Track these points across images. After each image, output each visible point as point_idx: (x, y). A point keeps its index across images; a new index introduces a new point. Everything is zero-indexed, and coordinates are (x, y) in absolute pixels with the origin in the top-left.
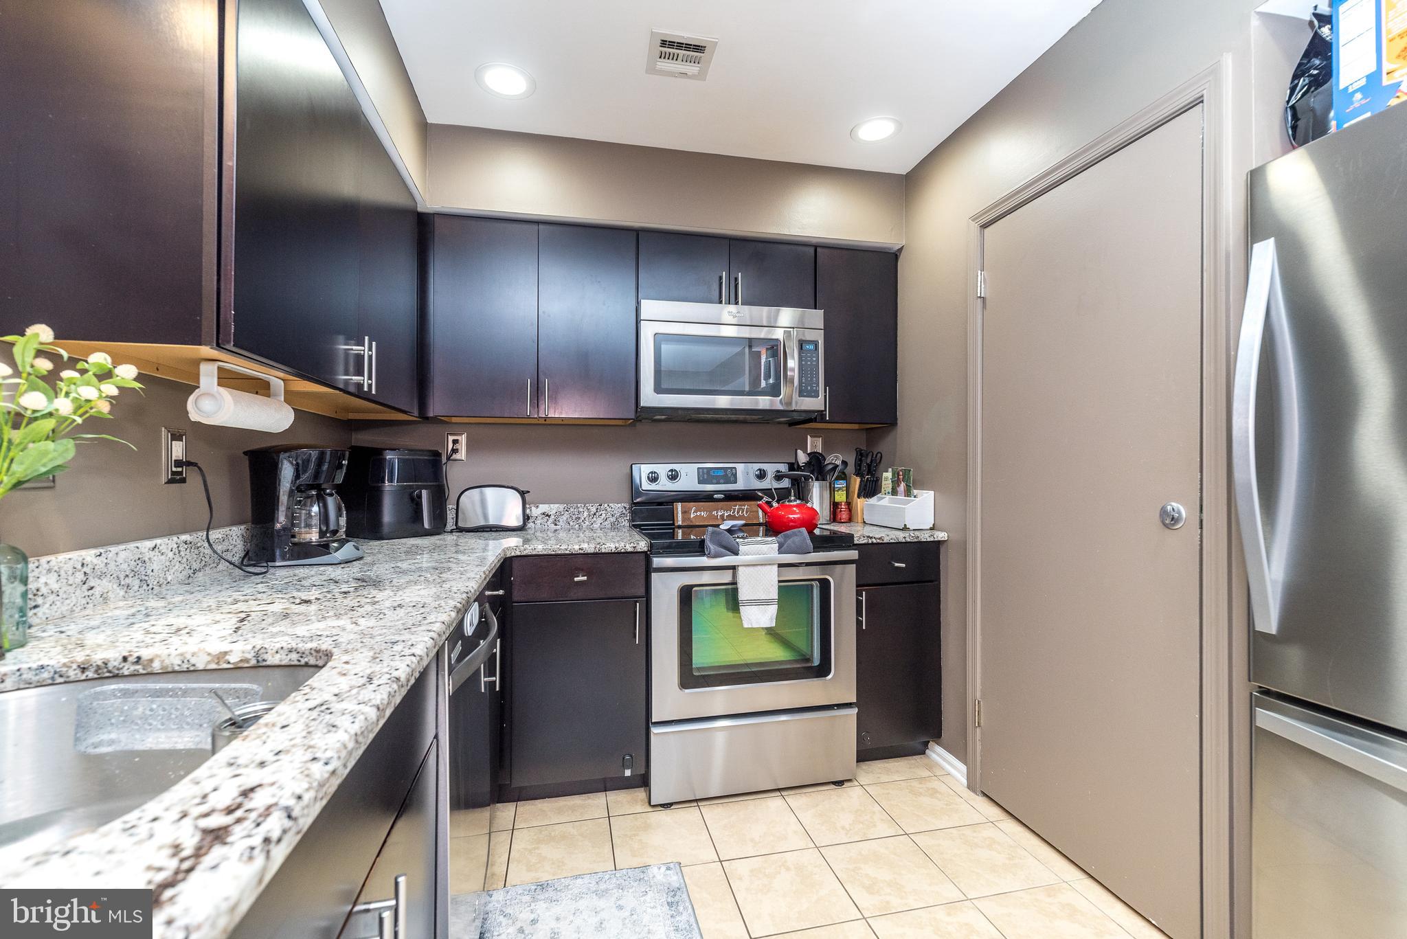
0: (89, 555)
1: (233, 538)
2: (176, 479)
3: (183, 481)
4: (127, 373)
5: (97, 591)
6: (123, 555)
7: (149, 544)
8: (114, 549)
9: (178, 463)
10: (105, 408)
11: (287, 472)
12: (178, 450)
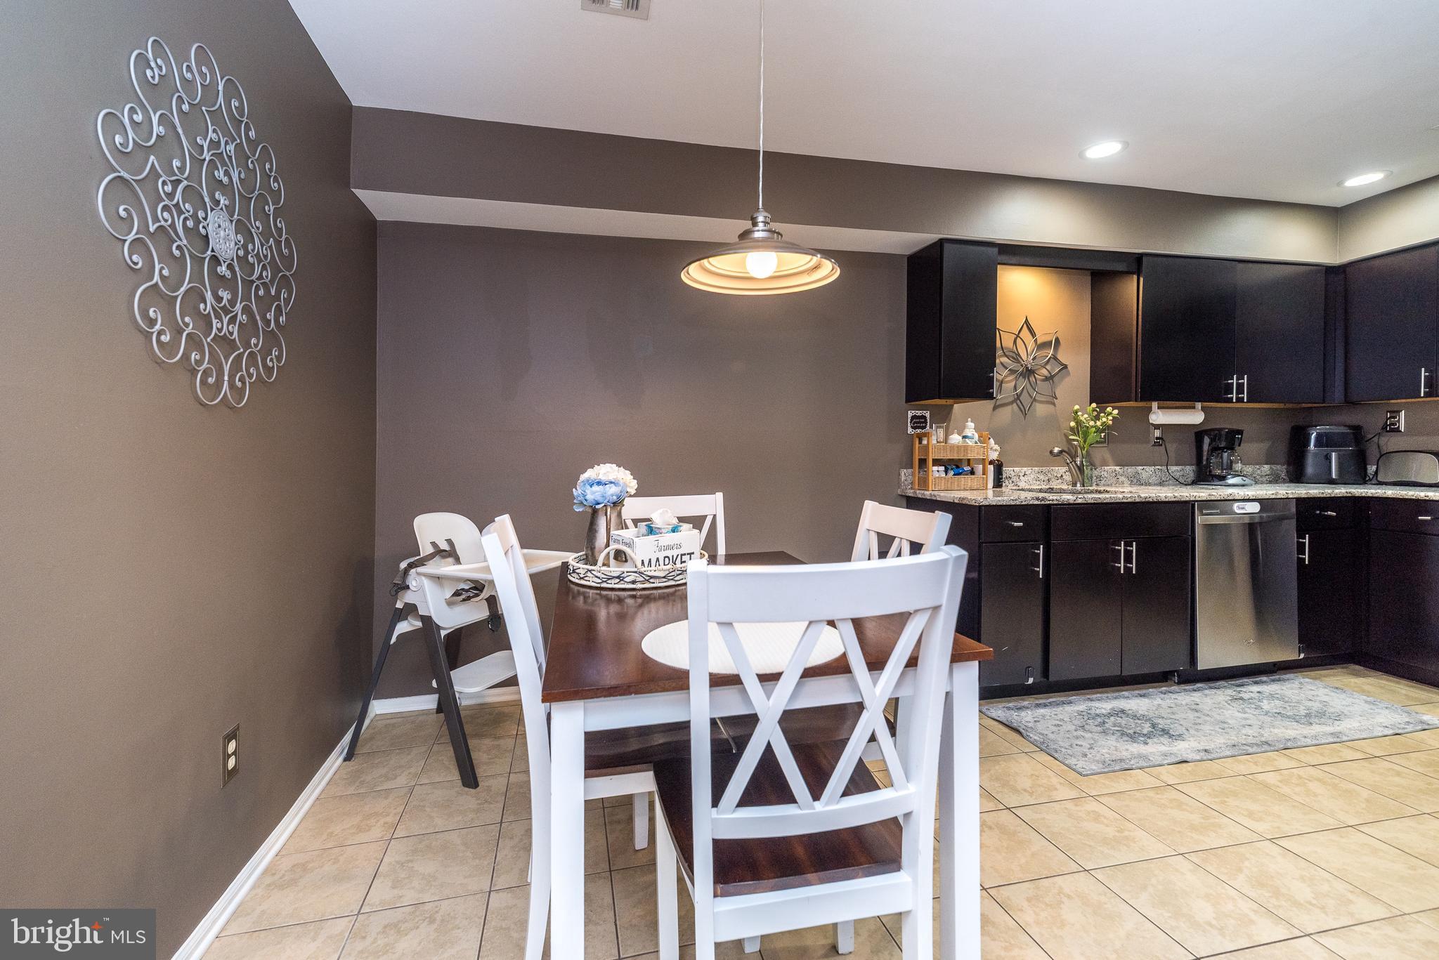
0: (1117, 468)
1: (1189, 471)
2: (1156, 444)
3: (1161, 445)
4: (1116, 412)
5: (1120, 480)
6: (1130, 470)
7: (1141, 467)
8: (1126, 468)
9: (1157, 438)
10: (1110, 422)
11: (1207, 440)
12: (1157, 433)
